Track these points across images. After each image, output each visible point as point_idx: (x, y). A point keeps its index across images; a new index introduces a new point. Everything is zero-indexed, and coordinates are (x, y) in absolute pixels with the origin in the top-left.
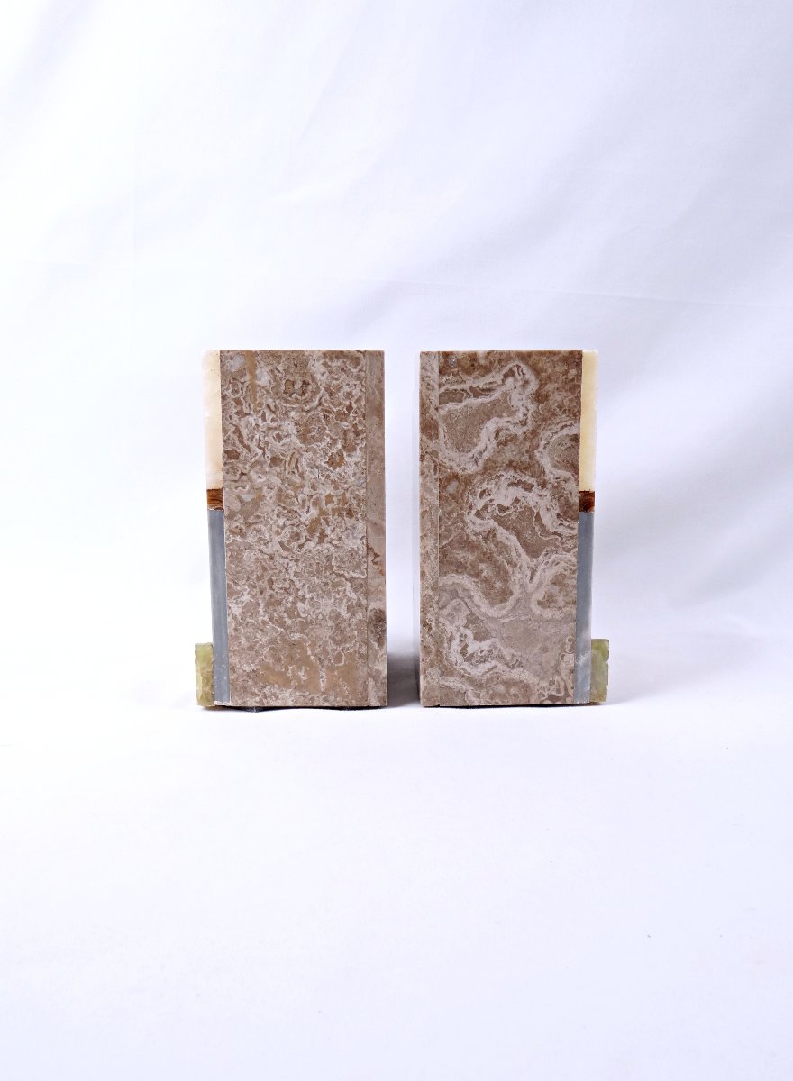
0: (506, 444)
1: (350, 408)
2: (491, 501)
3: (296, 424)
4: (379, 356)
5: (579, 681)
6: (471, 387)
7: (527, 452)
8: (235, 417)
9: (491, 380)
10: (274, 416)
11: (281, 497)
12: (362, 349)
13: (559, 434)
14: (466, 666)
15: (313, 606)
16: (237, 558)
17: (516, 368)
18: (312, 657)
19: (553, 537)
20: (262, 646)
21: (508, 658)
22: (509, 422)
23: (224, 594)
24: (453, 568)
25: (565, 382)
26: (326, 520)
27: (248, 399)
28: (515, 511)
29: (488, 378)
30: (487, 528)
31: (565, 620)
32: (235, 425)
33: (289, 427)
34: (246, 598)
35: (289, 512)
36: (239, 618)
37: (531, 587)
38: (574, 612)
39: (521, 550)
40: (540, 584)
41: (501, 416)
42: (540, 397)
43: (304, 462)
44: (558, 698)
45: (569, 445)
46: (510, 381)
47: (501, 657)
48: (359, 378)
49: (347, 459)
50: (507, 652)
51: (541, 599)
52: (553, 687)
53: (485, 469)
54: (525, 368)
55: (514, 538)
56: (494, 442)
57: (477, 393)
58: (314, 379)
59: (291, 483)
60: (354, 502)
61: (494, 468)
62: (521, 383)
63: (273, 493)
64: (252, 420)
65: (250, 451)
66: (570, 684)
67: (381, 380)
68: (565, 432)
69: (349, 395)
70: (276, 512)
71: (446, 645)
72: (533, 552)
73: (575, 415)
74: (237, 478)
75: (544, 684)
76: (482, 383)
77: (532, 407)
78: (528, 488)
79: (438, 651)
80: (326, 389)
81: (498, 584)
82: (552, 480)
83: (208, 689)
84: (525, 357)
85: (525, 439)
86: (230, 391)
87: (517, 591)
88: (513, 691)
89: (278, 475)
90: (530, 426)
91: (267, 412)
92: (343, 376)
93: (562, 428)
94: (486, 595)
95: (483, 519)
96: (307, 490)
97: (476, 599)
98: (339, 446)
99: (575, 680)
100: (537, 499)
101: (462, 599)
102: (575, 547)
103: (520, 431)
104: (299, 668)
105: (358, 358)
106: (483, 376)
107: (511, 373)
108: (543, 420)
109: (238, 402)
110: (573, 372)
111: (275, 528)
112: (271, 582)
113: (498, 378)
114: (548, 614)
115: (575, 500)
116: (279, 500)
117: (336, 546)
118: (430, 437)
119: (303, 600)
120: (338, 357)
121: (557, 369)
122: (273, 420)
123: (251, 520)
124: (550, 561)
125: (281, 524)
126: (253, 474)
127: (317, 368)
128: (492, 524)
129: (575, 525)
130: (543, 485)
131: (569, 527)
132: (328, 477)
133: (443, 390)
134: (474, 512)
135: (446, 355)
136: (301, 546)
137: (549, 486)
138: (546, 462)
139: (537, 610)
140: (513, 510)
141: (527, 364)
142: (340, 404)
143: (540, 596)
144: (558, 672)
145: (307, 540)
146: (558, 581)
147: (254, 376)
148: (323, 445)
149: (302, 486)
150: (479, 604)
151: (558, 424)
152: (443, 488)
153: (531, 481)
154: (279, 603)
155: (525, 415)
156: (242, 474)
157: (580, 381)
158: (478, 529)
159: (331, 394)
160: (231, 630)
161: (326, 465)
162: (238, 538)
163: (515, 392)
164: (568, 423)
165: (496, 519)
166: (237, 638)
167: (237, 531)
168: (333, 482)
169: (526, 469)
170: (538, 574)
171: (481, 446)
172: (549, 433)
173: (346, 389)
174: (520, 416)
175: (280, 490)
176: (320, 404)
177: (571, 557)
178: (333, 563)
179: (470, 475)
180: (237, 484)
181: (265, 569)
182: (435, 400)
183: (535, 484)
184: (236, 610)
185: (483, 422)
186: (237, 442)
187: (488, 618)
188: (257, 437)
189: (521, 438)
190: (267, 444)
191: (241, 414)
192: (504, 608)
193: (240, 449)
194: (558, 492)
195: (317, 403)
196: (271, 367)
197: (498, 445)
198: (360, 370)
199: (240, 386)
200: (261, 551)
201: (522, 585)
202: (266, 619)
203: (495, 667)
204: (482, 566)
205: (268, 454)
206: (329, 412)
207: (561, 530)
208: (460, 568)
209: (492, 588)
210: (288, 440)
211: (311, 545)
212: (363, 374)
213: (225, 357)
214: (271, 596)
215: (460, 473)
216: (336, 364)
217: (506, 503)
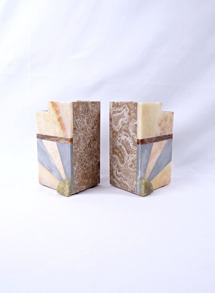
0: (123, 125)
1: (95, 115)
2: (121, 138)
3: (86, 120)
4: (99, 102)
5: (137, 189)
6: (117, 110)
7: (127, 127)
8: (75, 119)
9: (121, 109)
10: (82, 118)
11: (84, 138)
12: (97, 101)
13: (133, 124)
14: (117, 177)
15: (89, 164)
16: (75, 155)
17: (125, 107)
18: (89, 176)
19: (132, 150)
20: (80, 176)
21: (124, 178)
22: (124, 119)
23: (73, 165)
24: (115, 153)
25: (134, 110)
26: (91, 142)
27: (78, 114)
28: (125, 142)
29: (120, 109)
30: (120, 145)
31: (134, 172)
32: (75, 121)
33: (85, 121)
34: (77, 165)
35: (85, 142)
36: (76, 170)
37: (128, 161)
38: (136, 170)
39: (126, 152)
40: (130, 161)
41: (122, 118)
42: (129, 114)
43: (88, 129)
44: (133, 192)
45: (135, 127)
46: (124, 109)
47: (123, 177)
48: (97, 108)
49: (95, 127)
50: (124, 176)
51: (130, 165)
52: (132, 188)
53: (120, 130)
54: (127, 106)
55: (125, 148)
56: (121, 124)
57: (119, 112)
58: (89, 109)
59: (85, 134)
60: (96, 137)
61: (121, 130)
62: (126, 110)
63: (82, 137)
64: (78, 119)
65: (78, 127)
66: (135, 189)
67: (100, 108)
68: (134, 123)
69: (95, 112)
70: (83, 142)
71: (113, 171)
72: (129, 153)
73: (136, 119)
74: (75, 135)
75: (131, 187)
76: (119, 110)
77: (128, 116)
78: (127, 136)
79: (112, 172)
80: (91, 111)
81: (122, 159)
82: (132, 135)
83: (70, 191)
84: (127, 104)
85: (127, 124)
86: (75, 112)
87: (125, 162)
88: (125, 186)
89: (83, 132)
90: (127, 121)
91: (81, 117)
92: (94, 107)
93: (134, 122)
94: (120, 161)
95: (120, 142)
96: (88, 136)
97: (118, 161)
98: (93, 124)
99: (136, 188)
100: (129, 139)
101: (116, 161)
102: (136, 153)
103: (126, 122)
104: (86, 179)
105: (96, 103)
106: (119, 108)
107: (124, 108)
108: (130, 119)
109: (76, 115)
110: (136, 108)
111: (82, 146)
112: (82, 160)
113: (122, 109)
114: (131, 169)
115: (136, 141)
116: (83, 139)
117: (93, 148)
118: (111, 122)
119: (87, 163)
120: (93, 103)
121: (133, 107)
122: (82, 119)
123: (78, 145)
124: (131, 156)
125: (83, 145)
126: (79, 133)
127: (90, 106)
128: (121, 144)
129: (136, 148)
130: (130, 136)
131: (135, 148)
132: (91, 132)
133: (113, 111)
134: (118, 140)
135: (113, 103)
136: (87, 149)
137: (131, 137)
138: (131, 130)
139: (129, 168)
140: (125, 141)
141: (127, 105)
142: (94, 114)
143: (129, 164)
144: (133, 185)
145: (88, 148)
146: (133, 161)
147: (79, 108)
148: (91, 124)
149: (87, 135)
150: (119, 163)
151: (133, 121)
152: (113, 134)
153: (128, 135)
154: (83, 165)
155: (127, 118)
156: (77, 133)
157: (137, 110)
158: (119, 145)
159: (92, 112)
160: (74, 174)
161: (91, 129)
162: (76, 150)
163: (125, 112)
164: (135, 121)
165: (122, 143)
166: (75, 176)
167: (76, 148)
168: (92, 133)
169: (127, 132)
170: (129, 158)
171: (119, 125)
172: (131, 123)
173: (95, 111)
174: (126, 119)
175: (84, 136)
176: (90, 115)
177: (135, 156)
178: (92, 152)
179: (117, 132)
180: (75, 136)
181: (81, 157)
182: (112, 113)
183: (129, 136)
184: (75, 169)
185: (119, 119)
186: (76, 125)
187: (121, 167)
188: (79, 124)
189: (126, 124)
190: (81, 125)
191: (77, 118)
192: (123, 165)
193: (77, 127)
194: (133, 139)
195: (90, 114)
196: (82, 106)
197: (122, 125)
198: (97, 106)
199: (76, 111)
200: (80, 152)
201: (126, 160)
202: (81, 169)
203: (122, 179)
204: (119, 154)
205: (81, 128)
206: (92, 116)
207: (133, 148)
208: (116, 153)
209: (121, 160)
210: (85, 124)
211: (89, 149)
212: (97, 107)
213: (74, 103)
214: (82, 163)
215: (116, 131)
216: (93, 105)
217: (124, 140)
